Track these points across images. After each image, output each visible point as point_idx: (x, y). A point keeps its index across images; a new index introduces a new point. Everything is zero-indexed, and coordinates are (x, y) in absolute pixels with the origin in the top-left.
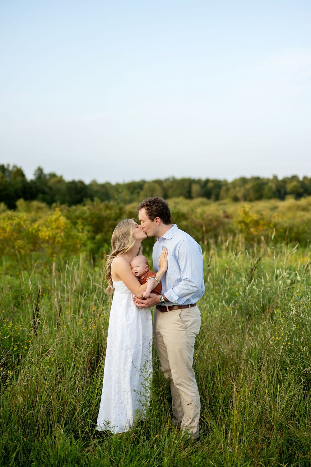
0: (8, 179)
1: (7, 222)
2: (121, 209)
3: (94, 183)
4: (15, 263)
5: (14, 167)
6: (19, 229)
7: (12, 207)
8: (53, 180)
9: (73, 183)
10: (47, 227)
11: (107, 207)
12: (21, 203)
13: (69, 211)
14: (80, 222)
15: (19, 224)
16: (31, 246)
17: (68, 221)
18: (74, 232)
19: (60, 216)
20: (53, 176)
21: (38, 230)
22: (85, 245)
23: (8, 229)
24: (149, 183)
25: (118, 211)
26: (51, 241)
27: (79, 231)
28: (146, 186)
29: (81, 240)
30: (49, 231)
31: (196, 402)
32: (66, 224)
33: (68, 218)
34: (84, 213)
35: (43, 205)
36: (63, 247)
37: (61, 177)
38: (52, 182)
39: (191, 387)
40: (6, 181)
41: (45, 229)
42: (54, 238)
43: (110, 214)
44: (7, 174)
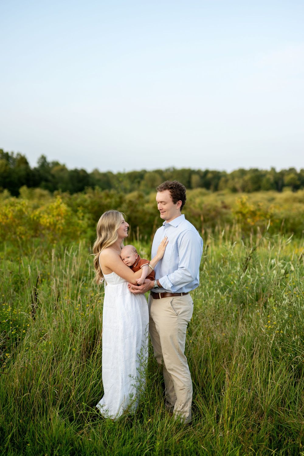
0: (12, 167)
1: (10, 208)
2: (121, 198)
3: (96, 172)
4: (16, 249)
5: (18, 154)
6: (20, 215)
7: (16, 194)
8: (56, 168)
9: (76, 172)
10: (48, 214)
11: (108, 196)
12: (24, 190)
13: (70, 199)
14: (80, 209)
15: (21, 211)
16: (32, 233)
17: (69, 209)
18: (75, 219)
19: (61, 203)
20: (56, 164)
21: (39, 217)
22: (85, 232)
23: (10, 215)
24: (149, 172)
25: (118, 200)
26: (52, 228)
27: (79, 219)
28: (147, 176)
29: (81, 227)
30: (50, 218)
31: (188, 387)
32: (67, 211)
33: (69, 205)
34: (85, 201)
35: (46, 192)
36: (64, 234)
37: (64, 166)
38: (54, 170)
39: (183, 372)
40: (10, 169)
41: (46, 216)
42: (55, 225)
43: (110, 203)
44: (11, 161)
